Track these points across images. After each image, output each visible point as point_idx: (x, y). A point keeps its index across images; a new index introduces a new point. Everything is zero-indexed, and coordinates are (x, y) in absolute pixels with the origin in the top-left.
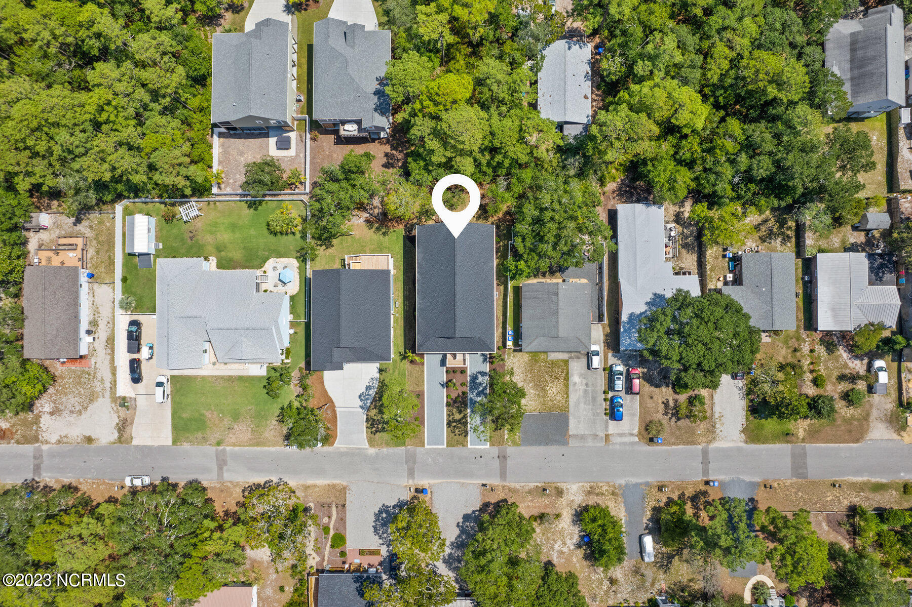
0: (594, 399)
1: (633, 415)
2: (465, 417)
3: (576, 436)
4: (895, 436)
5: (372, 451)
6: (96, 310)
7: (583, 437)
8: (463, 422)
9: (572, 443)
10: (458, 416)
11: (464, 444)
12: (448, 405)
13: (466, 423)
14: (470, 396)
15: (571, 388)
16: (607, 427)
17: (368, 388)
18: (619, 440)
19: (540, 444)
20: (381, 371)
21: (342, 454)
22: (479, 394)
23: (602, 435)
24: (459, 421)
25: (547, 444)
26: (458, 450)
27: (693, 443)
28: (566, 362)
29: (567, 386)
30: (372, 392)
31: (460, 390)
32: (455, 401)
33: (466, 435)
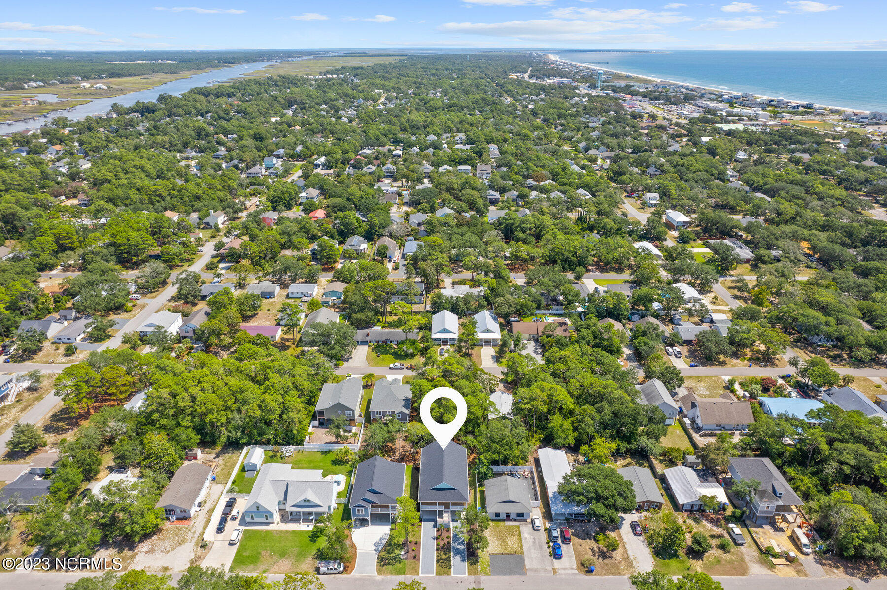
0: (541, 547)
1: (571, 556)
2: (449, 557)
3: (531, 570)
4: (769, 572)
5: (380, 578)
6: (209, 495)
7: (536, 570)
8: (448, 560)
9: (528, 573)
10: (444, 557)
11: (449, 574)
12: (437, 550)
13: (450, 561)
14: (453, 544)
15: (523, 541)
16: (553, 564)
17: (381, 539)
18: (563, 572)
19: (505, 574)
20: (392, 530)
21: (356, 579)
22: (459, 544)
23: (550, 569)
24: (445, 559)
25: (510, 574)
26: (444, 578)
27: (620, 574)
28: (518, 527)
29: (521, 540)
30: (384, 542)
31: (446, 541)
32: (443, 547)
33: (450, 568)
